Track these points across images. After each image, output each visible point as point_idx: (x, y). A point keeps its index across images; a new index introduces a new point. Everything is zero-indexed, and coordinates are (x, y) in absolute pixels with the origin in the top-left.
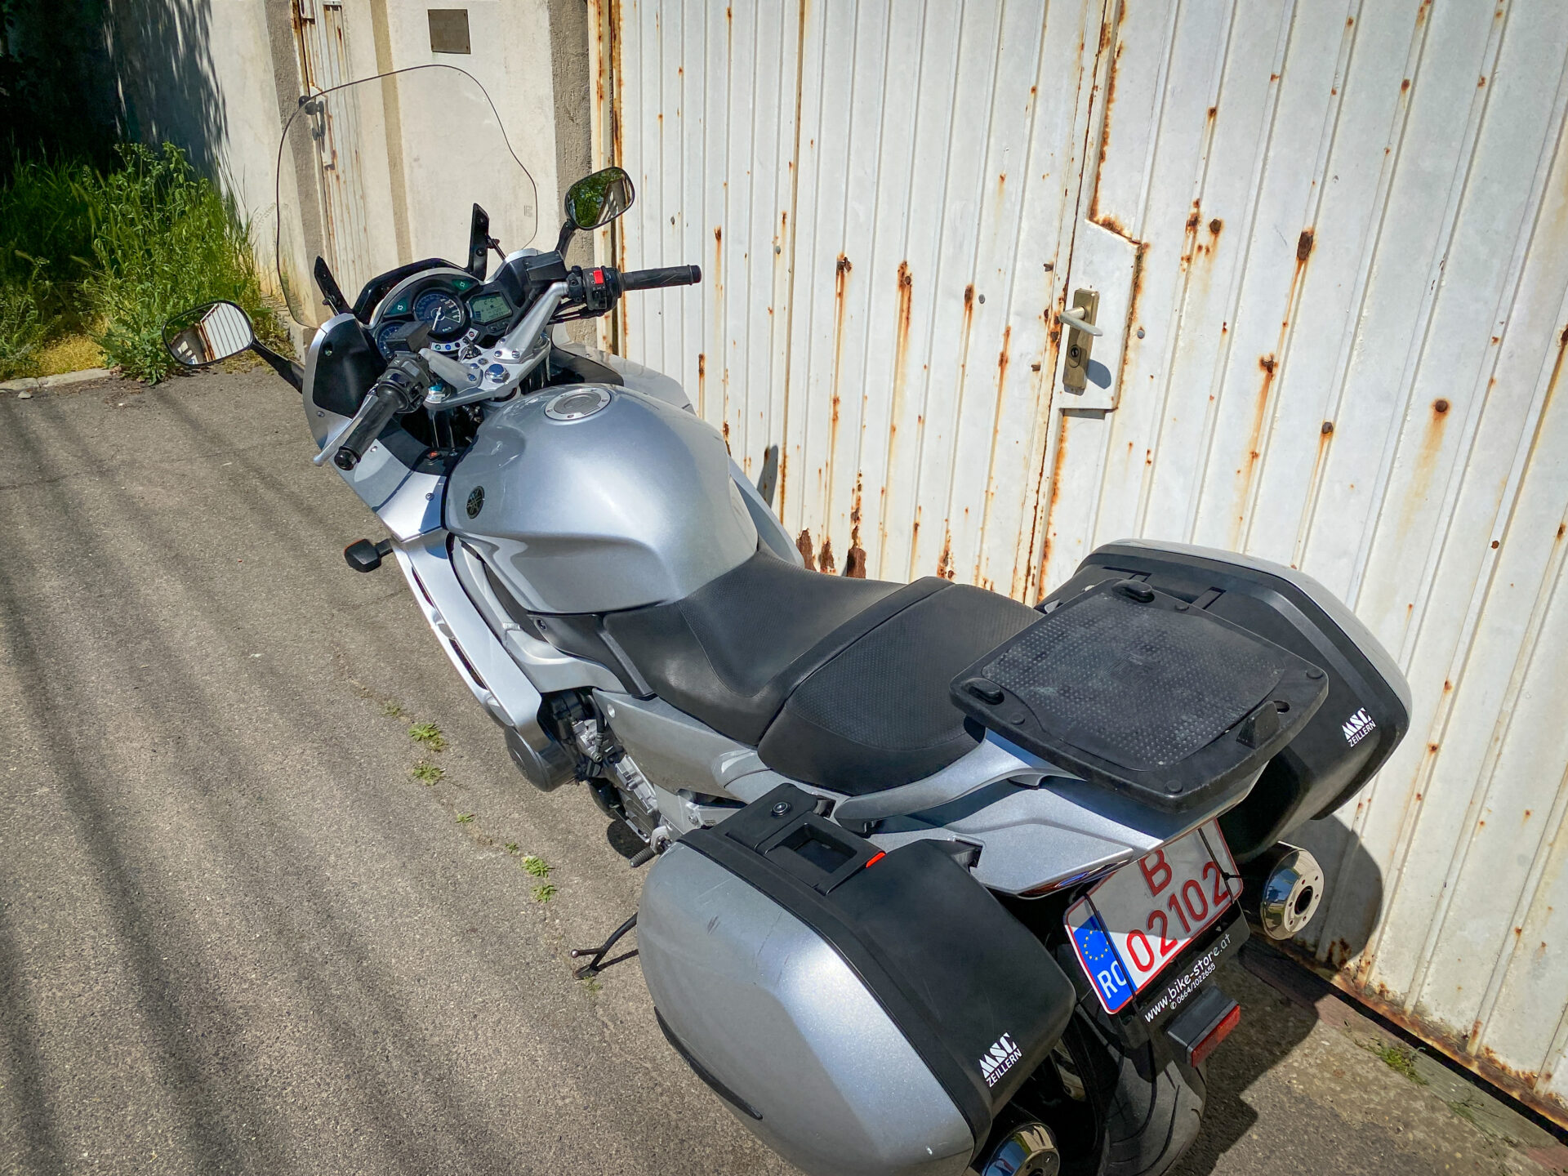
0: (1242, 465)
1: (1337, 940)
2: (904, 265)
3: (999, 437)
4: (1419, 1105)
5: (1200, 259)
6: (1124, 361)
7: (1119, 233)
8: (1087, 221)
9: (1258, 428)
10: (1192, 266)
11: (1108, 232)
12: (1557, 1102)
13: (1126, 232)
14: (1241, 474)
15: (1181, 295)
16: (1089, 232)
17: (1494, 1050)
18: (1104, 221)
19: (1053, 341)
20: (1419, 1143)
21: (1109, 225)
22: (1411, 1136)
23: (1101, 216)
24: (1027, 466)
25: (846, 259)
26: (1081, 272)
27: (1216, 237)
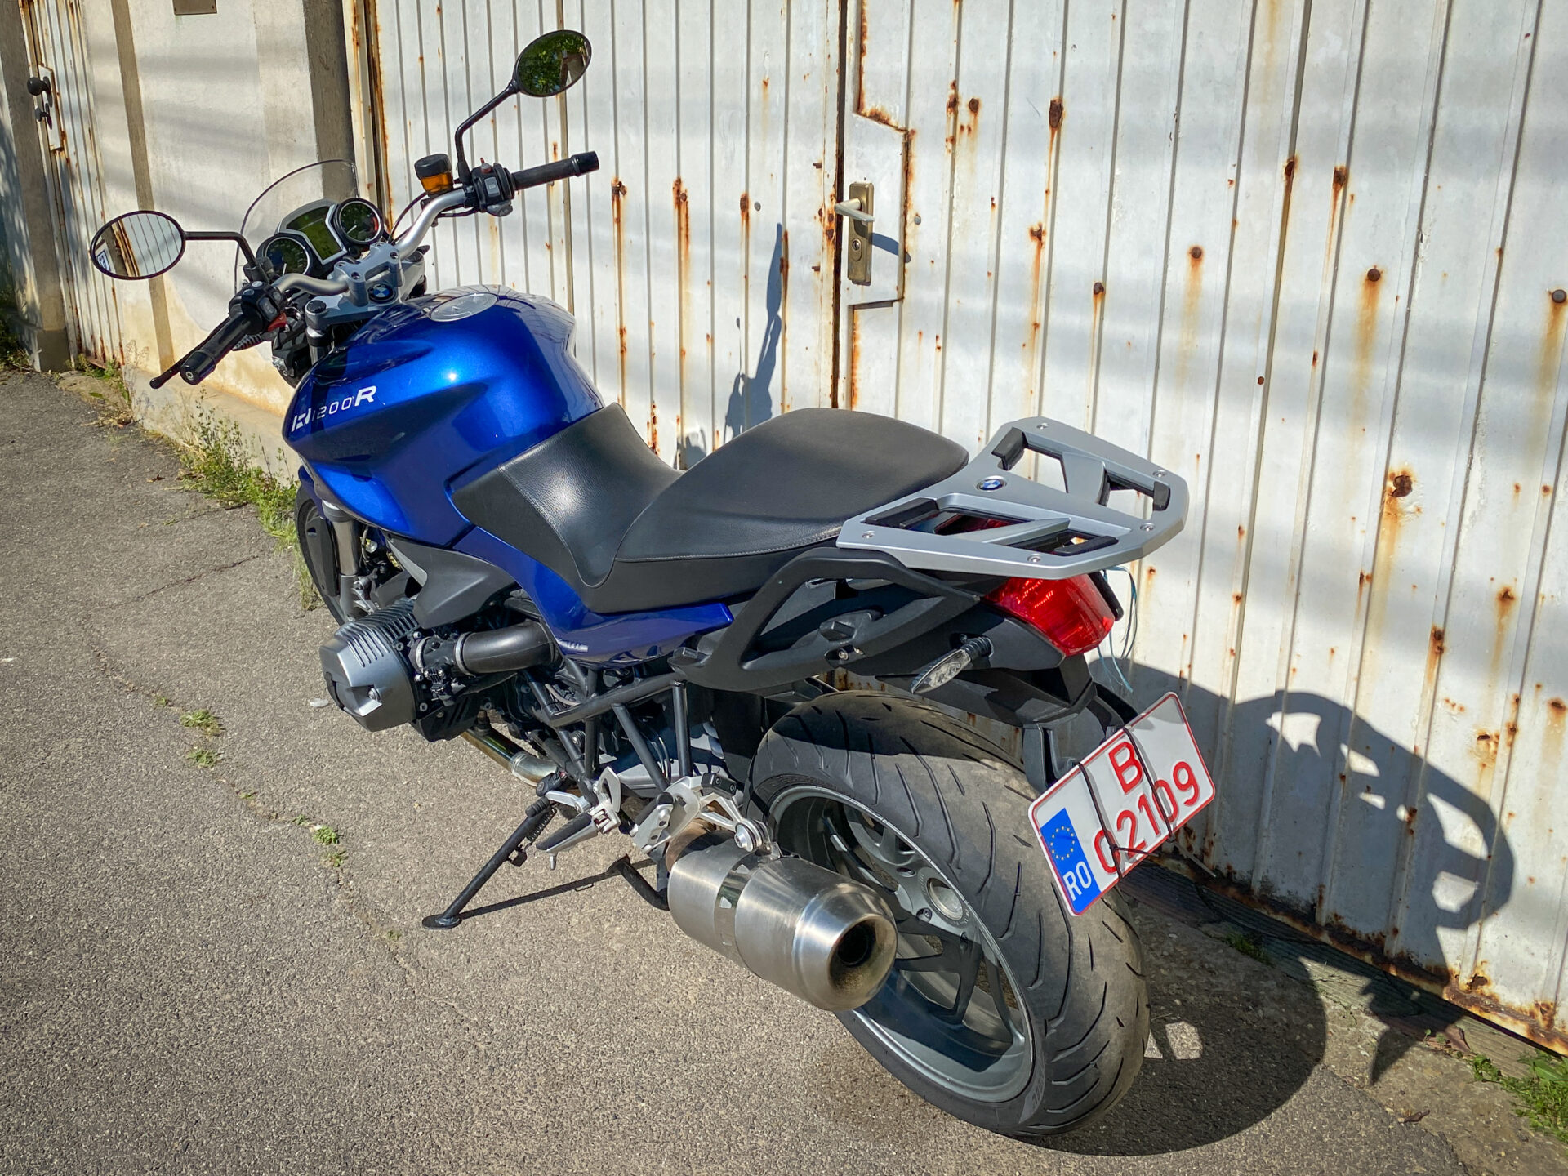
0: (1027, 339)
2: (679, 182)
3: (788, 346)
4: (1270, 984)
5: (963, 139)
6: (904, 249)
7: (886, 123)
8: (855, 115)
9: (1036, 300)
10: (957, 147)
11: (876, 123)
12: (1410, 958)
13: (893, 122)
14: (1026, 347)
15: (949, 175)
16: (857, 125)
18: (871, 113)
19: (832, 240)
21: (876, 117)
22: (1261, 1012)
23: (868, 108)
24: (819, 372)
25: (620, 183)
26: (854, 166)
27: (976, 116)
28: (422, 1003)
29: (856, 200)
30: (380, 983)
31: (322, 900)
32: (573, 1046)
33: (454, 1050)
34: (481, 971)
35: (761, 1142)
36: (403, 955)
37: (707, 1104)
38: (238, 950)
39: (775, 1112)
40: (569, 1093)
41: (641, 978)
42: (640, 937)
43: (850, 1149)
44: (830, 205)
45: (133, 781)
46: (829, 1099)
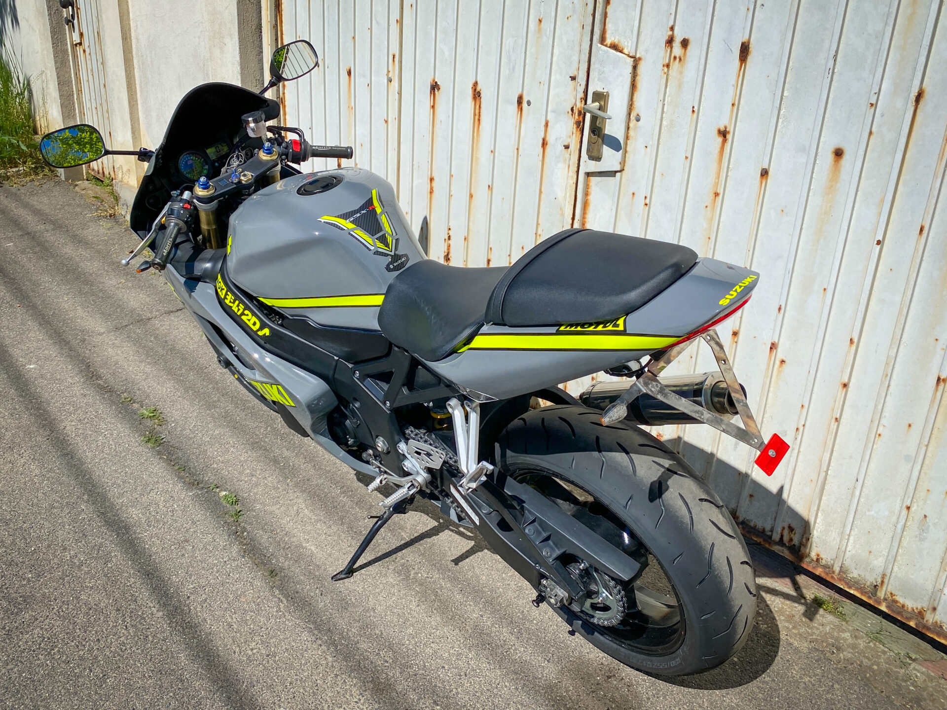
0: (709, 202)
1: (786, 526)
2: (476, 84)
3: (543, 196)
4: (847, 635)
5: (675, 65)
6: (627, 138)
7: (621, 52)
8: (599, 45)
9: (718, 177)
10: (670, 71)
11: (614, 51)
12: (941, 627)
13: (626, 51)
14: (708, 208)
15: (663, 89)
16: (600, 52)
17: (896, 594)
18: (611, 44)
19: (578, 127)
20: (848, 660)
21: (614, 47)
22: (841, 655)
23: (608, 41)
24: (563, 214)
25: (436, 83)
26: (596, 79)
27: (685, 50)
28: (290, 624)
29: (597, 104)
30: (263, 608)
31: (226, 545)
36: (278, 588)
44: (580, 105)
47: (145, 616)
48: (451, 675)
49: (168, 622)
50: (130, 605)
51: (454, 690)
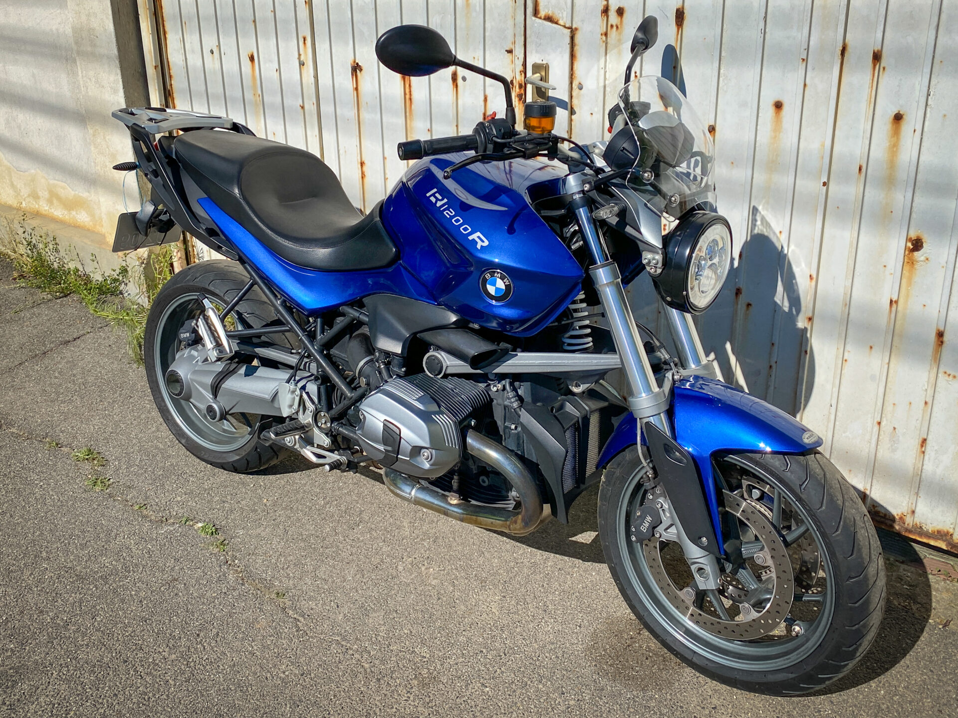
5: (613, 34)
6: (571, 106)
7: (557, 23)
8: (534, 18)
10: (609, 38)
11: (549, 24)
12: (921, 529)
13: (561, 22)
15: (604, 58)
16: (536, 25)
18: (545, 16)
19: (520, 100)
21: (549, 19)
23: (542, 13)
25: (357, 64)
26: (534, 52)
27: (622, 18)
28: (315, 641)
29: (538, 75)
30: (281, 631)
31: (220, 576)
32: (428, 656)
33: (349, 671)
34: (348, 613)
35: (572, 703)
36: (291, 608)
37: (529, 683)
38: (170, 620)
39: (574, 680)
40: (436, 689)
41: (457, 601)
42: (448, 574)
43: (629, 698)
44: (519, 77)
45: (51, 506)
46: (605, 666)
47: (157, 662)
48: (491, 657)
49: (185, 663)
50: (137, 654)
51: (498, 670)
